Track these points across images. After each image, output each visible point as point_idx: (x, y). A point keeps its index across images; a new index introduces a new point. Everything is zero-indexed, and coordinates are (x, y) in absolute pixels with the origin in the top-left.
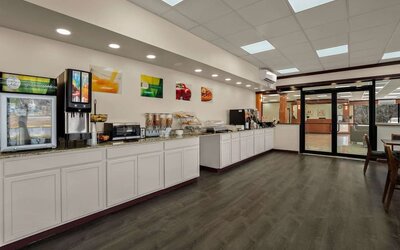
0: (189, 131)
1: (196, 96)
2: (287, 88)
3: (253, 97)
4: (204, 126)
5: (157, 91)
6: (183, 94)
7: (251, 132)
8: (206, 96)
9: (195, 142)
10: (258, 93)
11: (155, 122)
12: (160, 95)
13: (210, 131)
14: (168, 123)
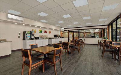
0: (46, 38)
1: (48, 32)
2: (66, 31)
3: (60, 32)
4: (49, 38)
5: (41, 32)
6: (46, 32)
7: (58, 39)
8: (50, 32)
9: (47, 40)
10: (61, 31)
11: (41, 37)
12: (42, 33)
13: (50, 38)
14: (43, 37)
